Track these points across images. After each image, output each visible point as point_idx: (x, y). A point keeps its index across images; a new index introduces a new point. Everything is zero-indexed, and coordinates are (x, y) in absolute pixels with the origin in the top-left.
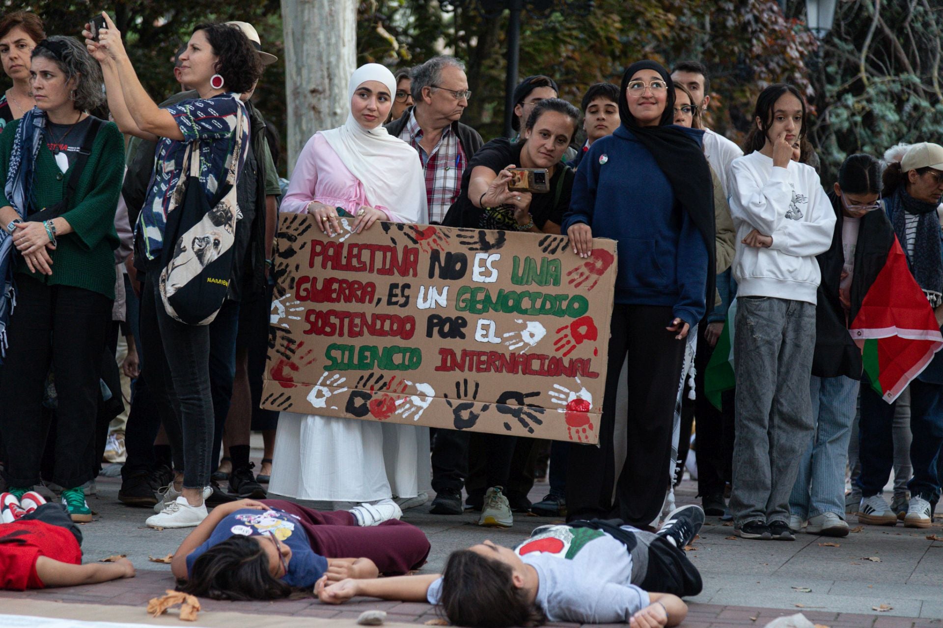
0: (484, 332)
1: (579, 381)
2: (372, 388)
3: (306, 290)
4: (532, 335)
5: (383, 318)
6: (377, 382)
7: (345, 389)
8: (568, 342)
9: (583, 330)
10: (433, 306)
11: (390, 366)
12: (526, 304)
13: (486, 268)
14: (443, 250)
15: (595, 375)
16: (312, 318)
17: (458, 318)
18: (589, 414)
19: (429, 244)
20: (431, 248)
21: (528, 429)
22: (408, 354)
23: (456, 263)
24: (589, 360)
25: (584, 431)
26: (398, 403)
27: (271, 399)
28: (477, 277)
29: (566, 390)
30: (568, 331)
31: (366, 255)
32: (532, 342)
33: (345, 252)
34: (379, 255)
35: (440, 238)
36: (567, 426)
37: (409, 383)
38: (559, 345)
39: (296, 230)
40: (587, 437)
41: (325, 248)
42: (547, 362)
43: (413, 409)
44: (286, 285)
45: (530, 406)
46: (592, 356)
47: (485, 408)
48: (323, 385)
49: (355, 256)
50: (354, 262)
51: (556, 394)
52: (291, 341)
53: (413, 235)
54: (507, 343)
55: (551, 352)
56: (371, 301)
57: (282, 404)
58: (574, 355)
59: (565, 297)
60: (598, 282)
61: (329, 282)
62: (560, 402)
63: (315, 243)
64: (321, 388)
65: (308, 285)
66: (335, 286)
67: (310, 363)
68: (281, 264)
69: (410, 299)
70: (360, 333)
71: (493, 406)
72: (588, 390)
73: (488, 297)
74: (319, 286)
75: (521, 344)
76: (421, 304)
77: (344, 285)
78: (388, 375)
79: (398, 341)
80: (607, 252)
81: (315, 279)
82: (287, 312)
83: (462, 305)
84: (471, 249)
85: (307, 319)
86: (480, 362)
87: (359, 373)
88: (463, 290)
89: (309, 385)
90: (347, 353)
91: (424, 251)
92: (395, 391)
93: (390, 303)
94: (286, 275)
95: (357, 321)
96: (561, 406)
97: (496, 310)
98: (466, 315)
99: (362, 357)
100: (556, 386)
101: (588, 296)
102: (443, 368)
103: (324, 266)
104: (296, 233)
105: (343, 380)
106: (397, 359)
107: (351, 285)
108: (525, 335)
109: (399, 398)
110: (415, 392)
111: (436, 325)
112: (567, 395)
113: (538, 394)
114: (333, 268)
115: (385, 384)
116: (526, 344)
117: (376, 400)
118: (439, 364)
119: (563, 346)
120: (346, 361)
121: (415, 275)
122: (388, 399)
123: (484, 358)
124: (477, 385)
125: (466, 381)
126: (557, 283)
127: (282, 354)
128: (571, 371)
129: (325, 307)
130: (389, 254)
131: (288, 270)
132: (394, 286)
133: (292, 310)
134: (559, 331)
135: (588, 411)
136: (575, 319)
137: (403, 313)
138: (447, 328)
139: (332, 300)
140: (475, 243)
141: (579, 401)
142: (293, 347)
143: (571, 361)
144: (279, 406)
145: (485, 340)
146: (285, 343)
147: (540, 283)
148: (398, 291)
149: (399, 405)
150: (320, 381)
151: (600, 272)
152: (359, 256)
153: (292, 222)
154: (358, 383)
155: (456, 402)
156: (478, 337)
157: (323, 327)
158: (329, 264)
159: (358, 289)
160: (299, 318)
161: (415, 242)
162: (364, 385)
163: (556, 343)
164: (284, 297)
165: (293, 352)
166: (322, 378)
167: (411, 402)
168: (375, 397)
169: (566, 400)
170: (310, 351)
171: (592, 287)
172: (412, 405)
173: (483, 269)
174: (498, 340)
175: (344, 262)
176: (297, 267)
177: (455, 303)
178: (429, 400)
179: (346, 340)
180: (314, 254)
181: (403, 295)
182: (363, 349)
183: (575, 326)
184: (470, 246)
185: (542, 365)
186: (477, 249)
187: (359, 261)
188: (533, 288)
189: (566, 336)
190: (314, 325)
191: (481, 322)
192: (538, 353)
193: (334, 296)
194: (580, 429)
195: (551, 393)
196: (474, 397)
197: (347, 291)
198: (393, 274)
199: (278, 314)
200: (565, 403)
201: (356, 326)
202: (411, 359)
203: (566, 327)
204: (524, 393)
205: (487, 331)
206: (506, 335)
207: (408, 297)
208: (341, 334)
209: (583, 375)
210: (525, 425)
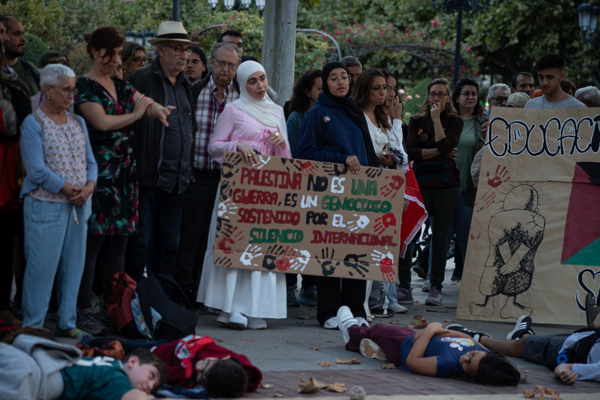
0: (337, 221)
1: (387, 248)
2: (276, 253)
3: (239, 196)
4: (362, 223)
5: (282, 213)
6: (279, 249)
7: (261, 254)
8: (381, 227)
9: (389, 220)
10: (310, 206)
11: (286, 240)
12: (359, 205)
13: (338, 185)
14: (315, 175)
15: (395, 245)
16: (242, 213)
17: (323, 213)
18: (392, 266)
19: (307, 171)
20: (309, 173)
21: (361, 275)
22: (296, 234)
23: (322, 182)
24: (392, 237)
25: (391, 275)
26: (291, 261)
27: (219, 261)
28: (333, 191)
29: (380, 253)
30: (381, 221)
31: (272, 177)
32: (362, 227)
33: (261, 175)
34: (280, 177)
35: (313, 168)
36: (382, 273)
37: (296, 250)
38: (377, 228)
39: (233, 161)
40: (392, 279)
41: (250, 172)
42: (370, 237)
43: (300, 265)
44: (227, 194)
45: (361, 262)
46: (393, 234)
47: (338, 264)
48: (248, 251)
49: (267, 177)
50: (266, 181)
51: (375, 256)
52: (230, 227)
53: (299, 166)
54: (349, 227)
55: (372, 232)
56: (275, 203)
57: (226, 263)
58: (384, 234)
59: (379, 202)
60: (397, 194)
61: (252, 192)
62: (377, 260)
63: (244, 169)
64: (247, 253)
65: (240, 194)
66: (255, 194)
67: (241, 239)
68: (224, 181)
69: (297, 203)
70: (269, 222)
71: (342, 263)
72: (392, 253)
73: (339, 202)
74: (247, 194)
75: (356, 228)
76: (303, 206)
77: (261, 194)
78: (285, 245)
79: (290, 226)
80: (401, 178)
81: (244, 191)
82: (228, 209)
83: (325, 206)
84: (330, 174)
85: (239, 213)
86: (335, 238)
87: (268, 245)
88: (326, 197)
89: (240, 251)
90: (262, 233)
91: (305, 175)
92: (289, 255)
93: (286, 204)
94: (227, 188)
95: (268, 215)
96: (377, 262)
97: (343, 209)
98: (327, 212)
99: (270, 236)
100: (375, 251)
101: (392, 202)
102: (315, 241)
103: (249, 183)
104: (233, 163)
105: (260, 249)
106: (290, 236)
107: (264, 194)
108: (359, 223)
109: (291, 259)
110: (300, 255)
111: (311, 217)
112: (381, 256)
113: (365, 255)
114: (254, 184)
115: (283, 251)
116: (359, 228)
117: (279, 260)
118: (313, 239)
119: (378, 229)
120: (261, 238)
121: (300, 188)
122: (285, 260)
123: (337, 236)
124: (333, 251)
125: (327, 249)
126: (375, 194)
127: (225, 234)
128: (383, 243)
129: (249, 207)
130: (285, 177)
131: (229, 185)
132: (288, 195)
133: (231, 208)
134: (376, 221)
135: (391, 264)
136: (384, 214)
137: (293, 210)
138: (317, 219)
139: (254, 203)
140: (332, 171)
141: (387, 259)
142: (231, 230)
143: (383, 238)
144: (224, 264)
145: (338, 226)
146: (227, 227)
147: (366, 194)
148: (290, 198)
149: (292, 263)
150: (247, 250)
151: (398, 188)
152: (268, 177)
153: (231, 157)
154: (268, 250)
155: (322, 261)
156: (334, 224)
157: (249, 218)
158: (252, 182)
159: (268, 196)
160: (234, 213)
161: (300, 170)
162: (272, 252)
163: (375, 227)
164: (226, 201)
165: (231, 232)
166: (248, 248)
167: (298, 261)
168: (278, 258)
169: (380, 258)
170: (241, 232)
171: (393, 196)
172: (299, 263)
173: (336, 186)
174: (344, 226)
175: (260, 180)
176: (234, 183)
177: (321, 205)
178: (308, 259)
179: (262, 226)
180: (243, 176)
181: (293, 200)
182: (271, 231)
183: (384, 218)
184: (329, 173)
185: (368, 239)
186: (333, 175)
187: (269, 181)
188: (363, 196)
189: (380, 223)
190: (243, 217)
191: (336, 215)
192: (365, 233)
193: (255, 200)
194: (389, 274)
195: (372, 255)
196: (332, 258)
197: (262, 198)
198: (287, 188)
199: (223, 210)
200: (379, 260)
201: (267, 217)
202: (297, 236)
203: (380, 218)
204: (358, 254)
205: (339, 221)
206: (349, 223)
207: (296, 201)
208: (259, 222)
209: (389, 245)
210: (360, 273)
